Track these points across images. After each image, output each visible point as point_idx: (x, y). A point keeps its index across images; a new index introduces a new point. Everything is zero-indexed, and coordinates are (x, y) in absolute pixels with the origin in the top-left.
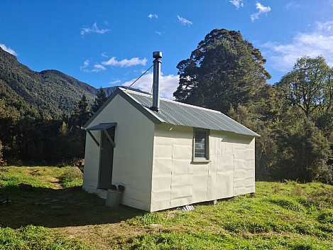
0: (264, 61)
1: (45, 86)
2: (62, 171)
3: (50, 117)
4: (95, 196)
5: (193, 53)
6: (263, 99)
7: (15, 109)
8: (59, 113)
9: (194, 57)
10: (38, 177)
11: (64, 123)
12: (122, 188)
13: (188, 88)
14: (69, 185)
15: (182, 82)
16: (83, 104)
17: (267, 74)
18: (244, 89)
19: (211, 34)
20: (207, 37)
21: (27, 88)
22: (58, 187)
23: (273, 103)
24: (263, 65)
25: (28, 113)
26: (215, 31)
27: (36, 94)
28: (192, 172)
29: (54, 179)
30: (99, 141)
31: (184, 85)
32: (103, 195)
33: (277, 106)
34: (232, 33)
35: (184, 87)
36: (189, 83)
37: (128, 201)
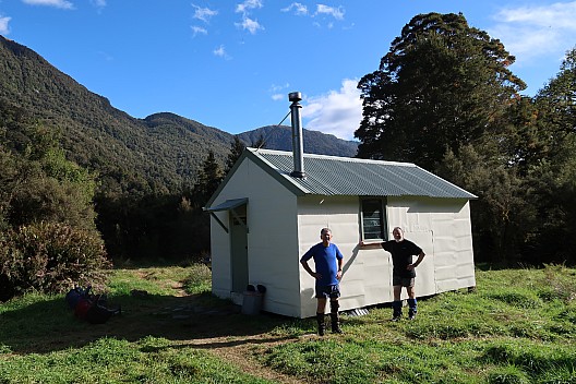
0: (512, 59)
1: (154, 141)
2: (186, 272)
3: (165, 190)
4: (229, 302)
5: (384, 60)
6: (512, 128)
7: (114, 181)
8: (178, 181)
9: (386, 66)
10: (155, 282)
11: (184, 199)
12: (262, 289)
13: (380, 121)
14: (196, 290)
15: (368, 112)
16: (210, 166)
17: (517, 81)
18: (473, 114)
19: (411, 24)
20: (405, 30)
21: (128, 147)
22: (181, 294)
23: (533, 132)
24: (509, 68)
25: (133, 185)
26: (418, 18)
27: (142, 154)
28: (362, 261)
29: (175, 284)
30: (227, 224)
31: (372, 116)
32: (239, 300)
33: (542, 136)
34: (450, 18)
35: (372, 119)
36: (380, 113)
37: (272, 307)
